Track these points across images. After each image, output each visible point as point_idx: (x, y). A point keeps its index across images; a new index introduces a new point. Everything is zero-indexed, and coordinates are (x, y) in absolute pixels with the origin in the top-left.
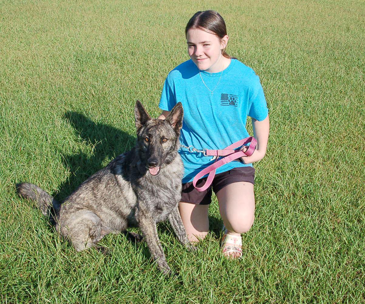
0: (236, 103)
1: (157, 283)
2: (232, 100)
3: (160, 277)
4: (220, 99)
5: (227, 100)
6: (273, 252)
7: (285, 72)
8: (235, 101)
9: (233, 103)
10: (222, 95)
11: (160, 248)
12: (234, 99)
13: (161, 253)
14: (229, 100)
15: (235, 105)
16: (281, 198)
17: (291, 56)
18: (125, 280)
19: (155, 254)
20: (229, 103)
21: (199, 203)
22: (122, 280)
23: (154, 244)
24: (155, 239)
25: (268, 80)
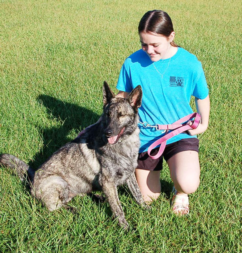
0: (182, 84)
1: (118, 237)
2: (179, 82)
3: (120, 232)
4: (170, 81)
5: (175, 82)
6: (215, 209)
7: (223, 58)
8: (182, 83)
9: (180, 84)
10: (171, 77)
11: (120, 207)
12: (180, 81)
13: (121, 212)
14: (177, 82)
15: (182, 86)
16: (222, 164)
17: (228, 45)
18: (91, 235)
19: (116, 212)
20: (176, 84)
21: (153, 170)
22: (88, 235)
23: (115, 204)
24: (116, 200)
25: (210, 65)
